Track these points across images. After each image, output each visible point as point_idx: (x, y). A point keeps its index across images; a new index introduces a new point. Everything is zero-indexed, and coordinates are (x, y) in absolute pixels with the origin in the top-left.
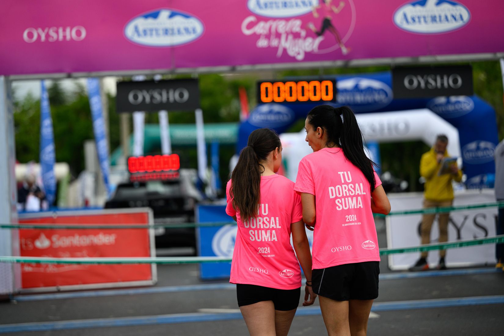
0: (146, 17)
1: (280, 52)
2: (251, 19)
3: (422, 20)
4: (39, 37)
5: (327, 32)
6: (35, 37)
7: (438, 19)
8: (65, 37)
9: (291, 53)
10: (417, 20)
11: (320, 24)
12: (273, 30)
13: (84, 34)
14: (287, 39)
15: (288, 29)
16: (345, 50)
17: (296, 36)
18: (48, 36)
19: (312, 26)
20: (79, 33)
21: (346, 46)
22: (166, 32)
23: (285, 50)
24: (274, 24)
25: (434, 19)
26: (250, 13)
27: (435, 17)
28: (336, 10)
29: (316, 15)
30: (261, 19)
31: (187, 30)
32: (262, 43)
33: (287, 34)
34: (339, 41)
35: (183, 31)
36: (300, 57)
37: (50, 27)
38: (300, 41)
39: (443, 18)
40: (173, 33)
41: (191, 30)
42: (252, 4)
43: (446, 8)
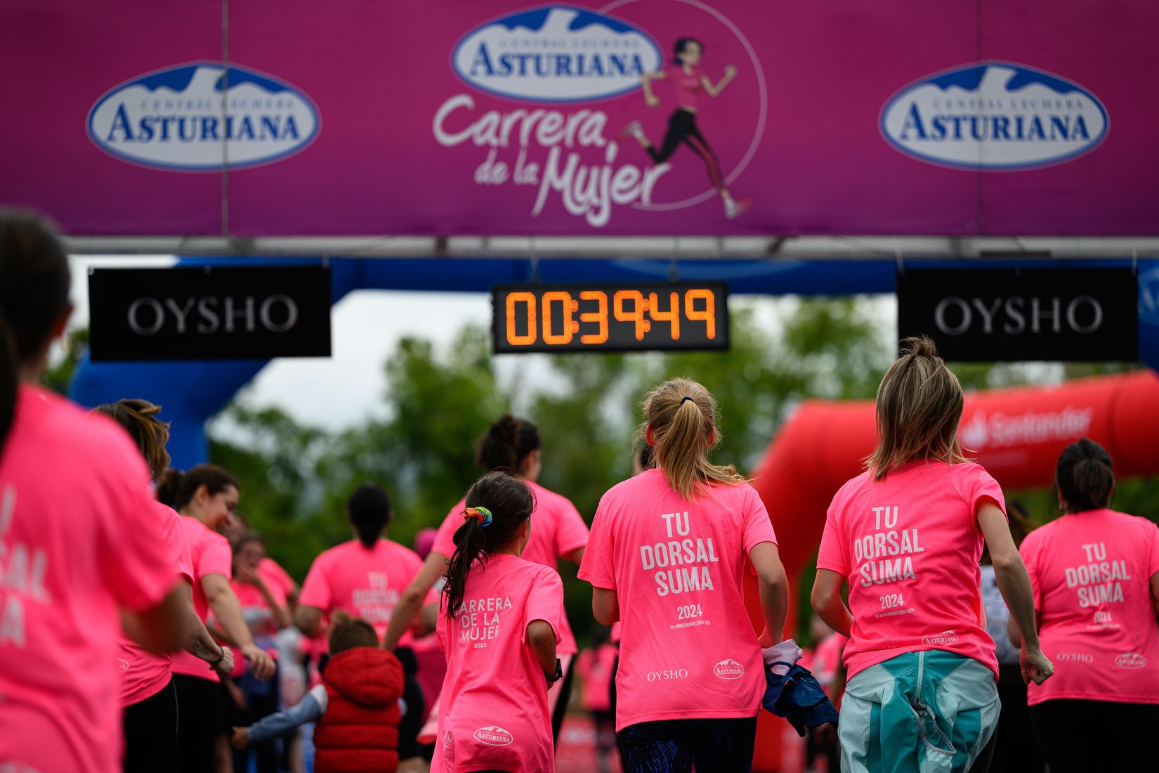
0: (152, 85)
1: (540, 202)
2: (461, 101)
3: (966, 128)
7: (1013, 130)
9: (574, 206)
10: (950, 128)
11: (662, 126)
12: (524, 135)
14: (562, 164)
15: (568, 134)
16: (732, 207)
17: (591, 157)
19: (638, 133)
21: (738, 194)
23: (555, 195)
24: (528, 120)
25: (1000, 128)
27: (1006, 121)
28: (713, 91)
29: (652, 100)
30: (488, 102)
31: (269, 124)
32: (490, 173)
34: (716, 179)
35: (259, 127)
36: (600, 220)
38: (603, 174)
39: (1027, 125)
40: (229, 134)
41: (282, 126)
42: (466, 58)
43: (1039, 99)
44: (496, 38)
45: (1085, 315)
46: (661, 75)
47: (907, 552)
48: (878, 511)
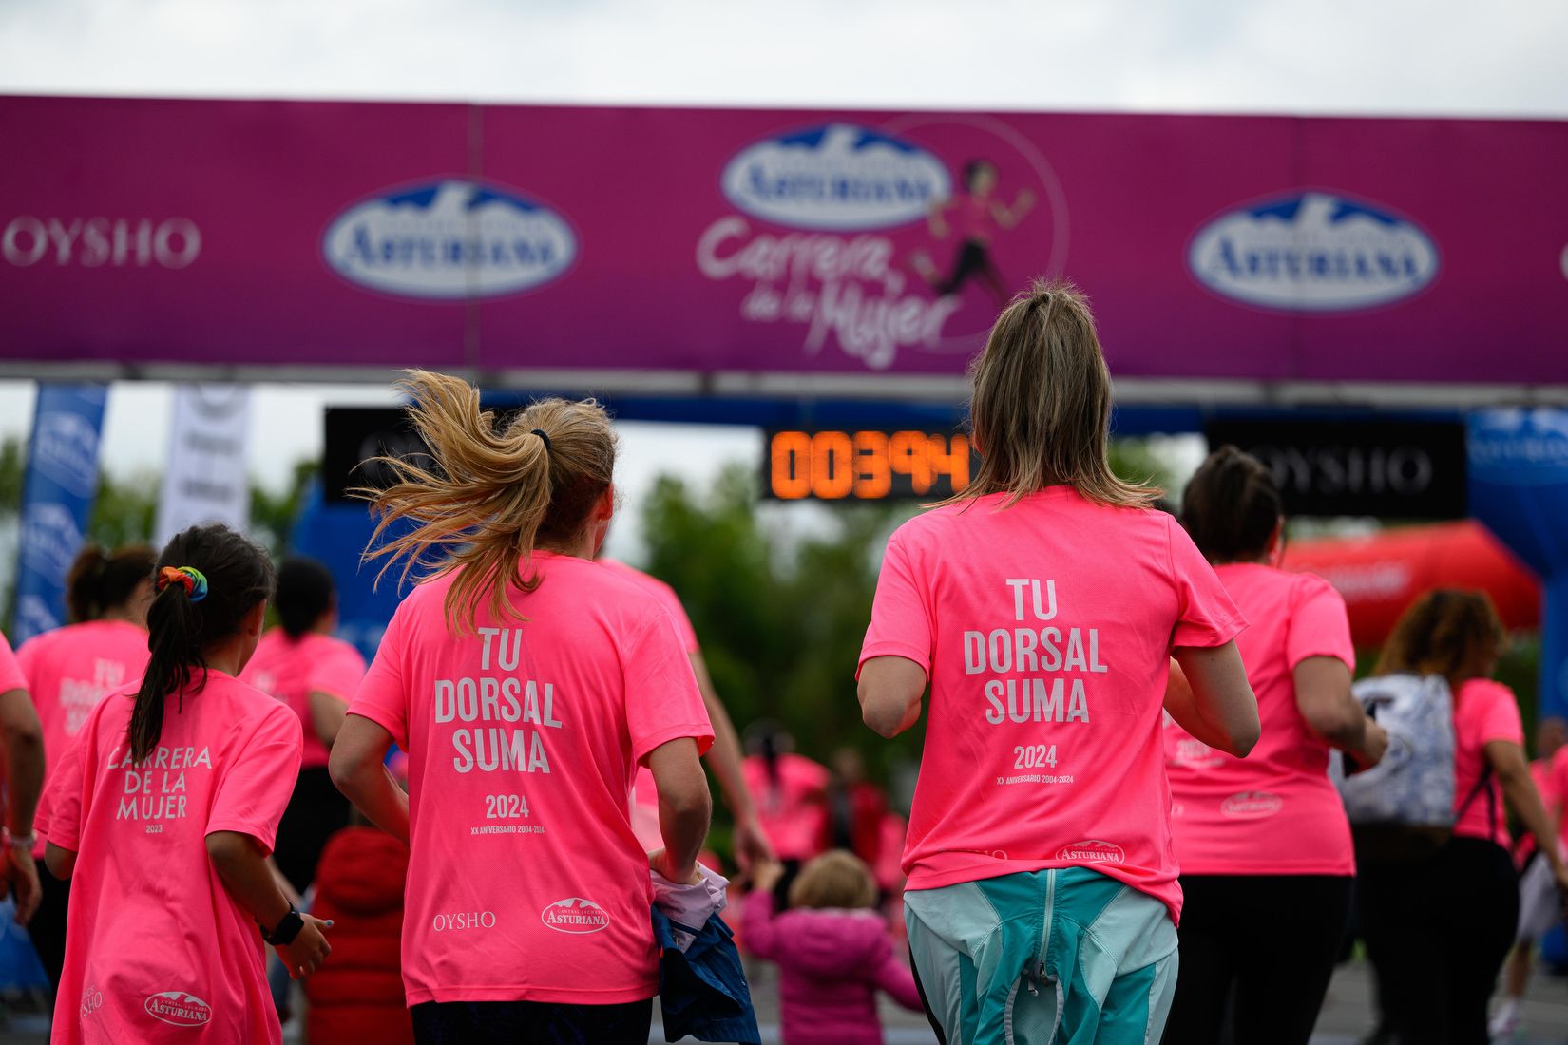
0: (396, 201)
1: (815, 339)
2: (728, 227)
3: (1282, 265)
4: (52, 248)
6: (40, 246)
7: (1333, 267)
8: (132, 253)
9: (852, 344)
10: (1264, 264)
12: (799, 266)
13: (193, 244)
14: (840, 297)
15: (846, 267)
17: (873, 290)
18: (78, 245)
19: (924, 264)
20: (177, 243)
22: (455, 252)
24: (803, 250)
25: (1320, 265)
26: (729, 210)
27: (1322, 260)
28: (1005, 217)
30: (761, 228)
31: (522, 249)
32: (762, 306)
35: (509, 252)
36: (881, 357)
37: (86, 218)
38: (882, 309)
40: (477, 258)
41: (535, 250)
42: (737, 180)
43: (1363, 235)
44: (771, 159)
45: (1409, 470)
46: (952, 203)
47: (1076, 668)
48: (1017, 584)
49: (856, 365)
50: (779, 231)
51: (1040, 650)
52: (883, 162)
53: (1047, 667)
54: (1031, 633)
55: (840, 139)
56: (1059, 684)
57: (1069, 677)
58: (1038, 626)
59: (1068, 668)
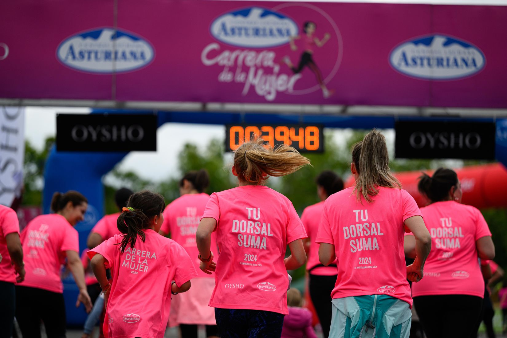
0: (84, 36)
1: (246, 90)
2: (214, 46)
3: (425, 62)
5: (306, 69)
7: (445, 63)
9: (260, 91)
10: (419, 62)
12: (240, 61)
13: (6, 52)
14: (256, 74)
15: (258, 61)
16: (326, 93)
19: (287, 61)
21: (329, 88)
22: (107, 56)
23: (252, 87)
24: (242, 55)
25: (440, 62)
26: (214, 40)
27: (442, 60)
28: (319, 43)
29: (294, 47)
30: (225, 47)
31: (133, 54)
32: (226, 77)
33: (257, 68)
34: (320, 80)
35: (128, 55)
36: (271, 97)
38: (273, 78)
39: (451, 61)
40: (116, 58)
41: (138, 55)
42: (216, 28)
43: (456, 50)
44: (229, 20)
45: (473, 141)
46: (298, 37)
47: (374, 234)
48: (356, 212)
49: (262, 100)
50: (232, 48)
51: (364, 230)
52: (272, 21)
53: (366, 235)
54: (361, 225)
55: (256, 12)
56: (369, 239)
57: (372, 237)
58: (362, 223)
59: (372, 235)
